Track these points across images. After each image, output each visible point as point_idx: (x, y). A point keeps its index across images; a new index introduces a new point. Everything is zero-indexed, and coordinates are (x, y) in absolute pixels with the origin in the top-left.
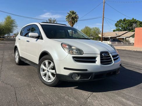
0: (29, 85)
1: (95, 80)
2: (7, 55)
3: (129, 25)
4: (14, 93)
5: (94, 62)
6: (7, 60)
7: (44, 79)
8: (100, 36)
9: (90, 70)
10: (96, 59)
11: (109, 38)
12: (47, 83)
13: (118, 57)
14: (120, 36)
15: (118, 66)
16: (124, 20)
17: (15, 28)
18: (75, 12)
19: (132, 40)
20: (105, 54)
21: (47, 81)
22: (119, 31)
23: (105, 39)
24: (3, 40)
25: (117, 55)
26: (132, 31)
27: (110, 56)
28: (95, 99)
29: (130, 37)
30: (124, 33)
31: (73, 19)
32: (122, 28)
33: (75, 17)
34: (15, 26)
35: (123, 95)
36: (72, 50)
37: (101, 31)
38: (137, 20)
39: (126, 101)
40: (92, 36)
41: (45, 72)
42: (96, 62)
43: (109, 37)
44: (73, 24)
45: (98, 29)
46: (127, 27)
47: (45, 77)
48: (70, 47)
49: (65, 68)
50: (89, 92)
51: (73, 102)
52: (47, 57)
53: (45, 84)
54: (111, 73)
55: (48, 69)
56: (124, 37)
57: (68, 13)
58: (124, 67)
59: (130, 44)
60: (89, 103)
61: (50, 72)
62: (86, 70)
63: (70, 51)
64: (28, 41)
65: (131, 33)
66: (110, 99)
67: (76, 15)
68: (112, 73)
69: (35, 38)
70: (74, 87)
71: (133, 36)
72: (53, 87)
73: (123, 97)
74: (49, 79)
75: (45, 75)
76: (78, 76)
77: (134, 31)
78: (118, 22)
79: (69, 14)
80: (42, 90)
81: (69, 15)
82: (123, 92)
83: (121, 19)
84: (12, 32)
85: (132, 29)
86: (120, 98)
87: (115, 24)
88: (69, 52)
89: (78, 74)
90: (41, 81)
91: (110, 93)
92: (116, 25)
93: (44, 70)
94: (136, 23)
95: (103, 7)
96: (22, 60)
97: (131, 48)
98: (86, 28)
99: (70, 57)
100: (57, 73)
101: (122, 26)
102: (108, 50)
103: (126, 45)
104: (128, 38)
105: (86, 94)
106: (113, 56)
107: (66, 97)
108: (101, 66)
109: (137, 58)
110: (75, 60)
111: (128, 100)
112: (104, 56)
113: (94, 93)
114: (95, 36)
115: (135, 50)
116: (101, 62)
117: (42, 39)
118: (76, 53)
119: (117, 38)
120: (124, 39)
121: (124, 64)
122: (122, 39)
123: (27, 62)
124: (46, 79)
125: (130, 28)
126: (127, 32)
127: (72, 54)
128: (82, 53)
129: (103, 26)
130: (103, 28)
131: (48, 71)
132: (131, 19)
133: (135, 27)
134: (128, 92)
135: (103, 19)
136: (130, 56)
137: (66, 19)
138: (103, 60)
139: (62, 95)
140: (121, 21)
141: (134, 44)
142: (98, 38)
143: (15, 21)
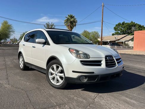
1: (101, 81)
2: (9, 61)
3: (128, 29)
4: (26, 96)
5: (100, 65)
6: (11, 66)
7: (53, 82)
8: (99, 40)
9: (96, 73)
10: (102, 63)
11: (109, 42)
12: (55, 86)
13: (121, 60)
14: (119, 40)
15: (121, 69)
16: (123, 24)
17: (12, 33)
18: (73, 16)
21: (55, 84)
22: (118, 35)
23: (104, 44)
25: (120, 59)
26: (131, 34)
27: (114, 60)
28: (102, 99)
29: (129, 40)
31: (72, 22)
32: (121, 32)
33: (74, 21)
34: (12, 31)
35: (126, 95)
36: (79, 54)
38: (136, 23)
39: (130, 100)
40: (91, 40)
41: (53, 76)
42: (102, 66)
43: (109, 41)
44: (72, 28)
45: (97, 33)
46: (126, 31)
48: (77, 51)
49: (73, 72)
50: (95, 93)
51: (82, 102)
52: (55, 61)
53: (53, 87)
55: (56, 72)
56: (123, 40)
59: (129, 48)
60: (97, 102)
61: (59, 75)
62: (93, 73)
63: (77, 55)
65: (130, 37)
66: (115, 99)
67: (74, 19)
68: (115, 75)
69: (42, 44)
70: (81, 89)
71: (132, 40)
72: (61, 89)
73: (127, 97)
74: (58, 82)
75: (54, 78)
76: (86, 78)
77: (133, 35)
78: (116, 25)
79: (67, 18)
80: (52, 93)
81: (67, 20)
82: (126, 92)
84: (9, 38)
86: (124, 98)
87: (114, 28)
88: (77, 57)
89: (86, 77)
90: (50, 84)
91: (115, 94)
92: (115, 29)
93: (52, 74)
94: (135, 26)
95: (102, 11)
96: (28, 65)
97: (131, 51)
98: (85, 32)
99: (78, 61)
100: (66, 76)
101: (121, 30)
102: (112, 54)
104: (127, 41)
105: (92, 94)
106: (117, 60)
107: (75, 98)
108: (106, 69)
109: (137, 61)
110: (83, 64)
111: (132, 99)
112: (108, 59)
113: (100, 94)
114: (94, 40)
115: (135, 54)
116: (106, 65)
117: (49, 44)
118: (83, 57)
119: (116, 41)
120: (124, 43)
121: (125, 67)
122: (121, 43)
123: (33, 67)
125: (129, 31)
127: (79, 58)
128: (89, 57)
129: (102, 30)
130: (102, 32)
131: (57, 75)
132: (130, 22)
133: (134, 31)
134: (131, 93)
135: (102, 23)
136: (130, 59)
137: (65, 23)
138: (108, 63)
139: (71, 96)
140: (119, 24)
141: (133, 47)
142: (97, 42)
143: (12, 26)
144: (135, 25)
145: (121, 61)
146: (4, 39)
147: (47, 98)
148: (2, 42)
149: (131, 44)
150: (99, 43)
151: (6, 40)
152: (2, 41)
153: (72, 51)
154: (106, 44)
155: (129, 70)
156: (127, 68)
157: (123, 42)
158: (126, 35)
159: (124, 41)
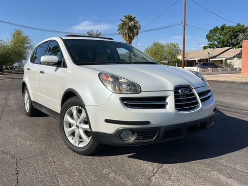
0: (44, 154)
1: (167, 140)
2: (13, 99)
3: (231, 37)
4: (14, 170)
5: (163, 106)
6: (12, 108)
7: (72, 141)
8: (180, 57)
9: (154, 123)
10: (167, 101)
11: (197, 62)
12: (77, 149)
13: (210, 94)
14: (215, 57)
15: (211, 113)
16: (223, 28)
17: (29, 51)
18: (133, 17)
19: (238, 63)
20: (184, 91)
21: (77, 145)
22: (214, 48)
23: (189, 64)
24: (11, 72)
25: (209, 91)
26: (237, 46)
27: (193, 94)
28: (167, 177)
29: (234, 57)
30: (223, 51)
31: (131, 29)
32: (219, 43)
33: (135, 26)
34: (29, 48)
35: (220, 166)
36: (120, 84)
37: (182, 50)
38: (245, 26)
39: (226, 179)
40: (165, 59)
41: (72, 129)
42: (167, 107)
43: (197, 59)
44: (131, 38)
45: (175, 46)
46: (228, 40)
47: (73, 139)
48: (116, 79)
49: (107, 121)
50: (155, 164)
52: (74, 100)
54: (197, 125)
55: (77, 122)
56: (222, 58)
57: (121, 20)
58: (222, 113)
59: (234, 70)
60: (155, 185)
61: (82, 128)
62: (148, 123)
63: (115, 87)
64: (42, 72)
65: (236, 51)
66: (194, 177)
67: (136, 23)
69: (53, 65)
70: (128, 155)
71: (239, 56)
73: (220, 171)
74: (81, 142)
75: (73, 134)
76: (133, 135)
77: (241, 47)
78: (211, 31)
79: (123, 21)
80: (67, 164)
81: (123, 24)
82: (221, 161)
83: (217, 27)
84: (25, 59)
85: (238, 43)
86: (214, 174)
87: (207, 35)
88: (114, 90)
89: (133, 131)
90: (67, 145)
91: (196, 165)
92: (209, 38)
93: (70, 125)
94: (244, 32)
96: (36, 107)
97: (236, 77)
98: (155, 44)
99: (115, 98)
100: (93, 130)
101: (220, 39)
102: (190, 83)
103: (226, 72)
104: (230, 59)
105: (149, 167)
106: (200, 94)
107: (112, 176)
108: (176, 115)
110: (126, 105)
111: (230, 177)
112: (181, 93)
113: (165, 166)
114: (171, 59)
115: (244, 81)
116: (177, 106)
117: (65, 66)
118: (127, 91)
119: (211, 60)
120: (224, 61)
121: (223, 106)
122: (220, 63)
123: (43, 110)
124: (75, 142)
125: (234, 41)
126: (229, 49)
127: (119, 92)
129: (184, 39)
131: (78, 127)
132: (235, 25)
133: (242, 40)
134: (230, 162)
135: (184, 27)
136: (234, 91)
137: (119, 30)
138: (180, 101)
139: (104, 171)
140: (216, 30)
141: (240, 69)
142: (176, 62)
143: (29, 38)
144: (245, 30)
145: (210, 97)
146: (17, 61)
147: (53, 175)
148: (16, 67)
149: (237, 63)
150: (180, 63)
151: (21, 62)
152: (16, 64)
153: (104, 77)
154: (192, 66)
155: (230, 113)
156: (226, 109)
157: (222, 60)
158: (229, 48)
159: (224, 59)
